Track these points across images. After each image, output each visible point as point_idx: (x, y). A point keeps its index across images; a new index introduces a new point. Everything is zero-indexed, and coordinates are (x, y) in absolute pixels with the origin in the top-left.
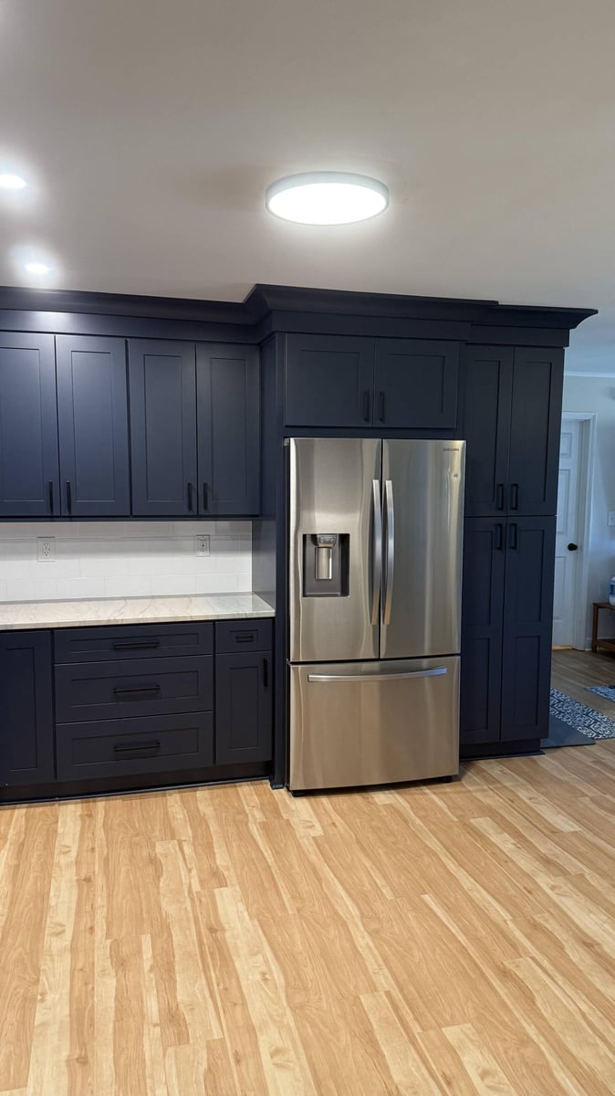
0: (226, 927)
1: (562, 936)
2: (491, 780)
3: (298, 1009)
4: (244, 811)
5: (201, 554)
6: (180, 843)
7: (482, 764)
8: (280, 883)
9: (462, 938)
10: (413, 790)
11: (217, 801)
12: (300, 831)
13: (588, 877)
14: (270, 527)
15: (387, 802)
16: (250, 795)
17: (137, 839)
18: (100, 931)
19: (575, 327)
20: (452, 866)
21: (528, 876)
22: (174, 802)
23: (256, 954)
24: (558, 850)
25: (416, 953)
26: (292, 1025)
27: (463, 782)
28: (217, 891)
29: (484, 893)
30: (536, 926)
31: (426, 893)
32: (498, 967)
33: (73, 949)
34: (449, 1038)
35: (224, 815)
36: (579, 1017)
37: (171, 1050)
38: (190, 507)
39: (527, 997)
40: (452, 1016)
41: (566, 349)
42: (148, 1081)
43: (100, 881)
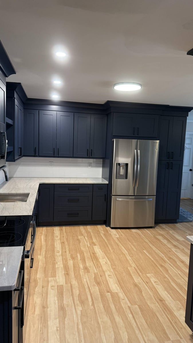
0: (97, 253)
1: (176, 260)
2: (163, 228)
3: (114, 269)
4: (99, 231)
5: (89, 167)
6: (84, 237)
7: (161, 225)
8: (109, 246)
9: (152, 259)
10: (142, 229)
11: (92, 229)
12: (113, 236)
13: (185, 249)
14: (108, 161)
15: (135, 231)
16: (101, 228)
17: (74, 235)
18: (68, 252)
19: (190, 111)
20: (151, 245)
21: (170, 248)
22: (82, 228)
23: (104, 259)
24: (178, 244)
25: (141, 261)
26: (113, 271)
27: (155, 228)
28: (94, 246)
29: (159, 251)
30: (170, 258)
31: (144, 250)
32: (160, 265)
33: (62, 255)
34: (148, 276)
35: (94, 231)
36: (178, 275)
37: (86, 274)
38: (88, 155)
39: (167, 271)
40: (149, 272)
41: (187, 117)
42: (82, 278)
43: (66, 243)
